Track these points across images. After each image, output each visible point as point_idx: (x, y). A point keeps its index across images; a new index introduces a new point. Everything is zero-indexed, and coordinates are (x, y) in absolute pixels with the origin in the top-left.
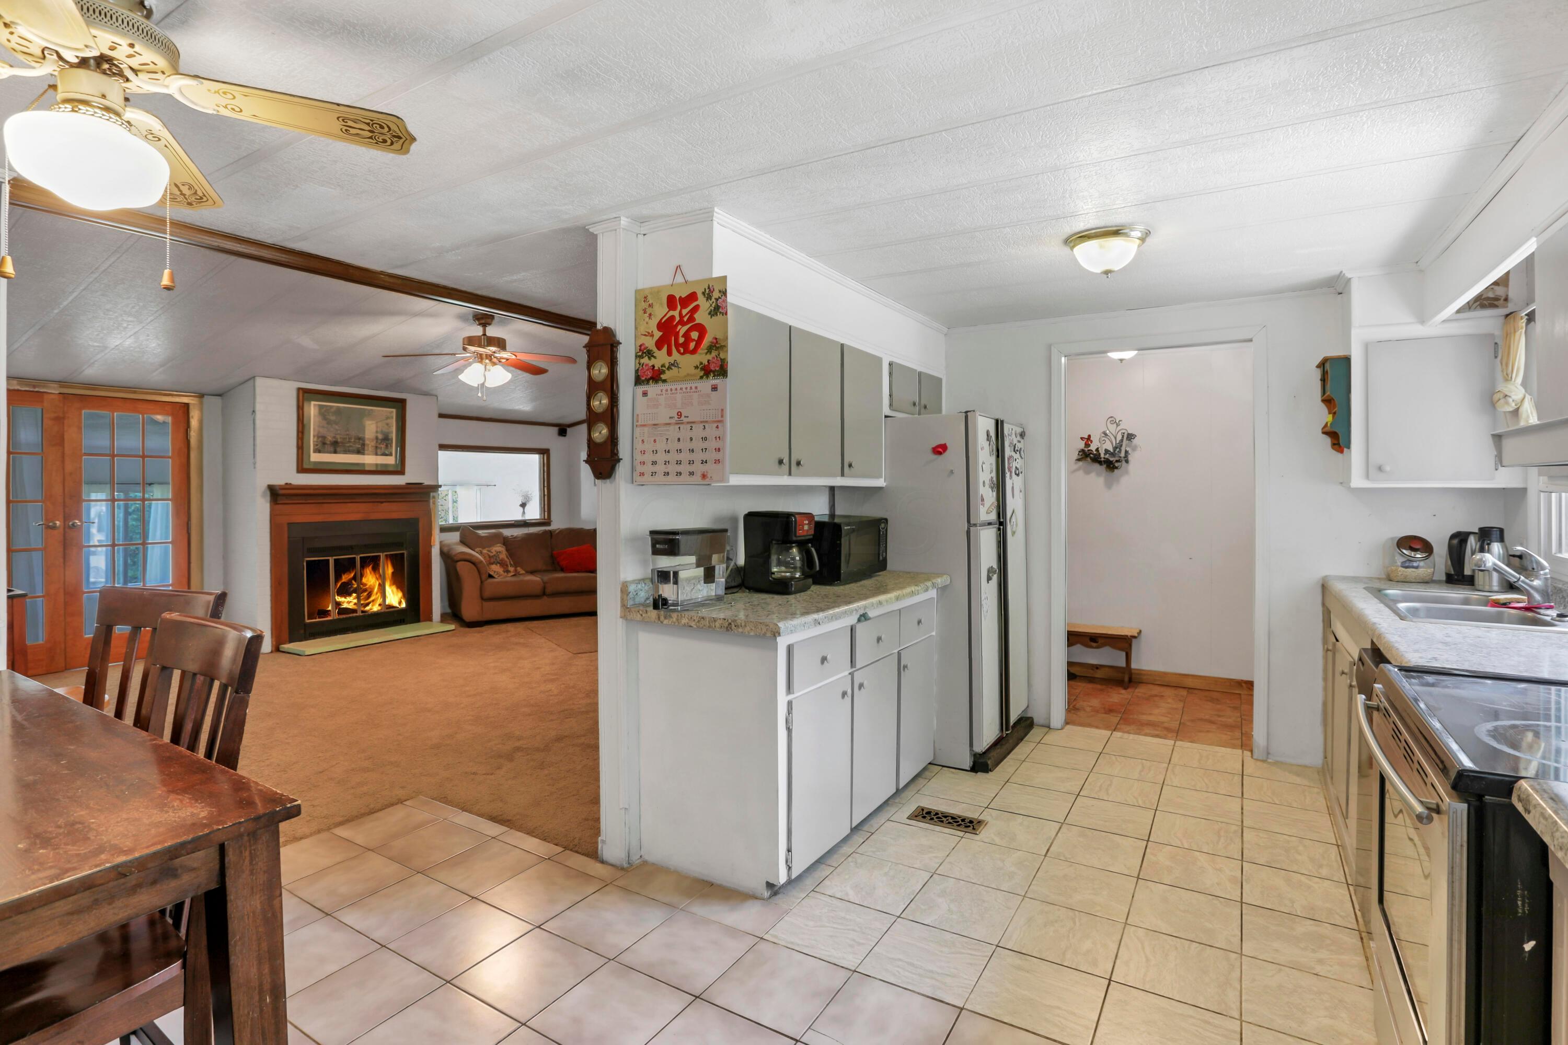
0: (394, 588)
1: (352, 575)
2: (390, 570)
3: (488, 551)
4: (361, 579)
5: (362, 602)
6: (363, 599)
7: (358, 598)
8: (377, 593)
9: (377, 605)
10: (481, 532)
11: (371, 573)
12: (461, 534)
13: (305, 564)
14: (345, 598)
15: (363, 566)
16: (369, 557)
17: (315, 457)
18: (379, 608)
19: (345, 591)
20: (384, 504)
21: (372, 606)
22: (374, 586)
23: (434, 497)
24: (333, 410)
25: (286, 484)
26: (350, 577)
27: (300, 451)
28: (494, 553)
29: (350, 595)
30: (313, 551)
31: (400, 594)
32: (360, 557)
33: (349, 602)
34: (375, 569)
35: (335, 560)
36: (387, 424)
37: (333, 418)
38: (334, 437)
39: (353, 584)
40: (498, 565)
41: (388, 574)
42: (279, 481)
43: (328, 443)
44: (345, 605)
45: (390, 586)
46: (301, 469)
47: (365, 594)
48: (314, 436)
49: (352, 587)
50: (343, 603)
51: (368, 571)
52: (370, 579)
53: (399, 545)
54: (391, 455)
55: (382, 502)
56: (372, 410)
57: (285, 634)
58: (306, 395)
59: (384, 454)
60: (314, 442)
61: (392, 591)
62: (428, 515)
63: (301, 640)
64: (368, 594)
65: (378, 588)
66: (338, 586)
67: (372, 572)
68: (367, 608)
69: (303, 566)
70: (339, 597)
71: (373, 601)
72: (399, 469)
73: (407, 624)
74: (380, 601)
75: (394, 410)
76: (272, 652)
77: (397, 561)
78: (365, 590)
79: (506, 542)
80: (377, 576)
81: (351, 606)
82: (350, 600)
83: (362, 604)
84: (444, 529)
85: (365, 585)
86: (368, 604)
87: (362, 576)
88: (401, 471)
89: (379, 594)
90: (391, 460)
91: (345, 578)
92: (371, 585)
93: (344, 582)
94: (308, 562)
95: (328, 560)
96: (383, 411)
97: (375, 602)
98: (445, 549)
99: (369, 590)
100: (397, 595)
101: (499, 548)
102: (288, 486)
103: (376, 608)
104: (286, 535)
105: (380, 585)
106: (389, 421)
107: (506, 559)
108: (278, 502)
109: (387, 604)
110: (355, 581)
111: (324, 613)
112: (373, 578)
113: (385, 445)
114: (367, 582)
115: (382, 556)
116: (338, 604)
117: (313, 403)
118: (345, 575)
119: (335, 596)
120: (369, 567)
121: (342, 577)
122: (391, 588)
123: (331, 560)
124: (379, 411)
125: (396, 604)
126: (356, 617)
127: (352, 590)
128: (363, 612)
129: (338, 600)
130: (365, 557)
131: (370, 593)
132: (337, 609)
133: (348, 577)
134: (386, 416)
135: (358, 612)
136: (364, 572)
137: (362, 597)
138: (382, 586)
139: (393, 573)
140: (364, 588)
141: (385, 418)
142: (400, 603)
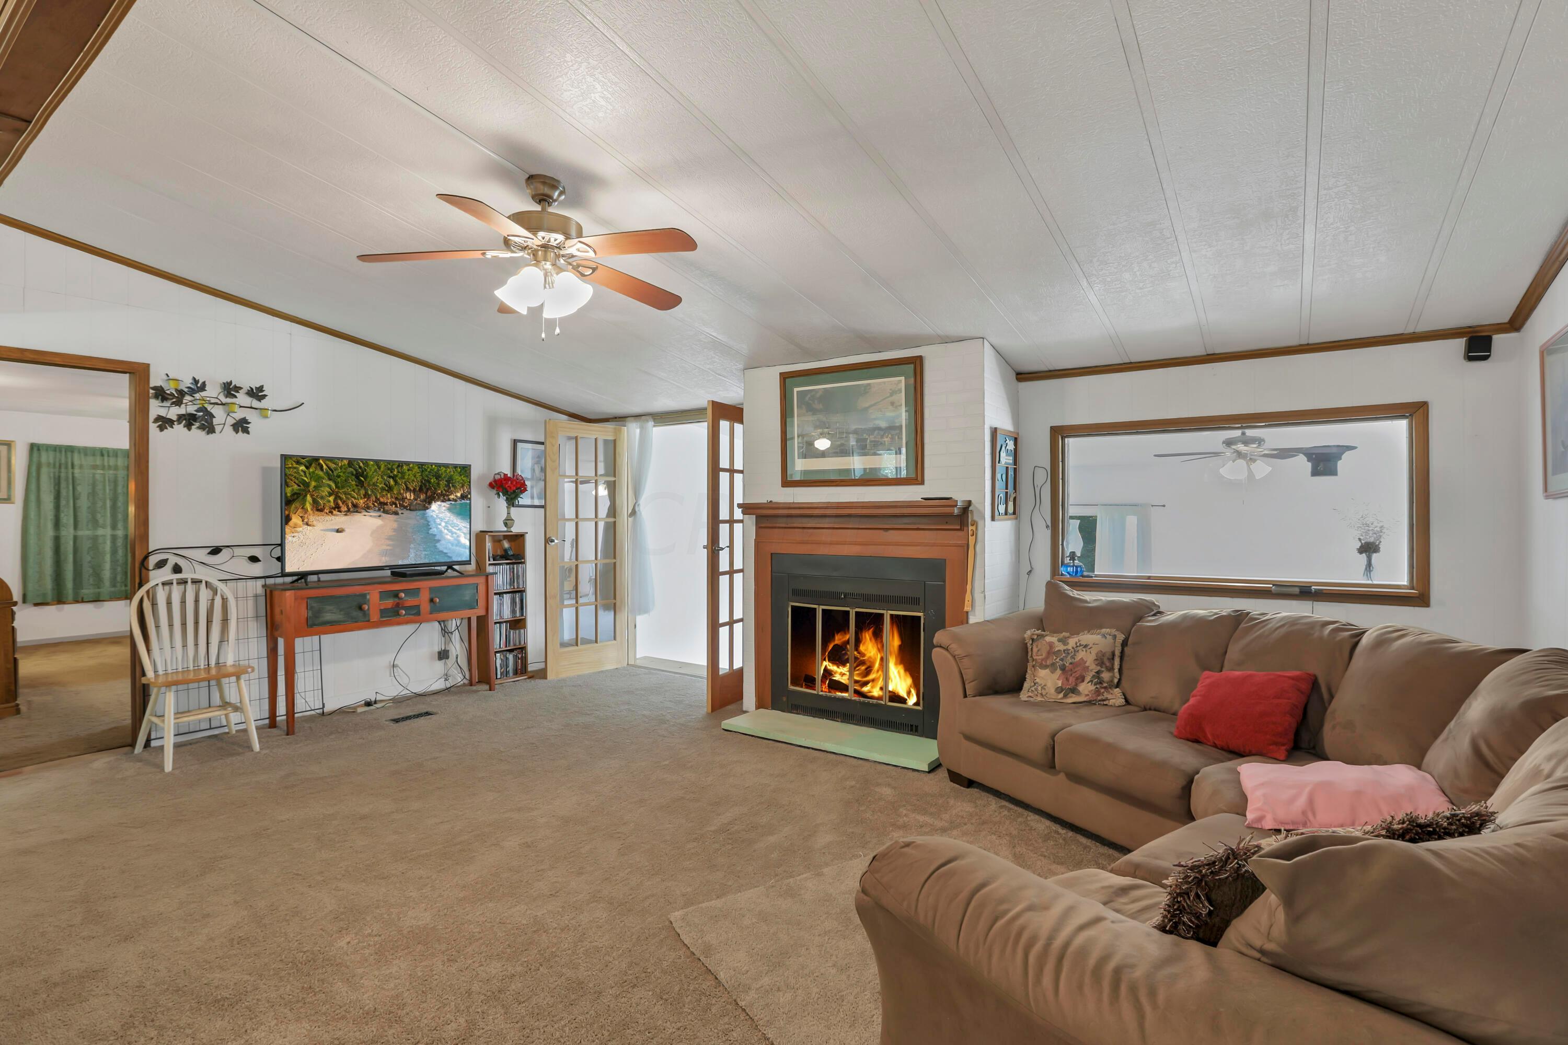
0: (901, 669)
1: (846, 637)
2: (896, 642)
4: (858, 646)
5: (857, 678)
6: (860, 673)
7: (854, 671)
8: (878, 671)
9: (878, 688)
11: (870, 639)
13: (790, 610)
14: (838, 667)
15: (860, 628)
16: (873, 613)
17: (802, 465)
18: (881, 693)
19: (838, 657)
21: (872, 687)
22: (875, 659)
24: (818, 395)
25: (769, 502)
26: (844, 639)
27: (783, 457)
29: (844, 665)
30: (798, 593)
31: (909, 681)
32: (856, 612)
33: (841, 673)
34: (878, 635)
35: (824, 611)
36: (894, 403)
37: (819, 406)
39: (848, 650)
41: (893, 646)
42: (761, 498)
44: (837, 677)
45: (896, 664)
46: (787, 483)
47: (863, 668)
48: (798, 436)
49: (846, 654)
50: (835, 673)
51: (867, 636)
52: (869, 649)
53: (913, 602)
54: (900, 452)
56: (869, 384)
57: (770, 698)
58: (791, 380)
60: (798, 443)
61: (899, 672)
63: (782, 711)
64: (866, 669)
65: (880, 664)
66: (828, 648)
67: (872, 639)
68: (865, 689)
69: (789, 612)
70: (830, 664)
71: (873, 680)
72: (916, 476)
73: (916, 735)
74: (880, 683)
75: (903, 379)
77: (905, 625)
78: (863, 663)
80: (879, 647)
81: (844, 680)
82: (843, 672)
83: (856, 682)
85: (863, 655)
86: (866, 684)
87: (858, 641)
88: (918, 479)
89: (880, 672)
91: (839, 639)
92: (870, 657)
93: (837, 645)
94: (793, 607)
95: (816, 609)
96: (884, 383)
97: (875, 683)
99: (868, 664)
100: (905, 680)
102: (771, 505)
103: (876, 692)
104: (770, 569)
105: (882, 659)
106: (895, 398)
108: (764, 526)
109: (891, 688)
110: (851, 647)
111: (810, 681)
112: (873, 647)
113: (890, 436)
114: (865, 650)
115: (887, 614)
116: (828, 673)
117: (796, 390)
118: (837, 634)
119: (825, 660)
120: (869, 629)
121: (834, 636)
122: (897, 668)
123: (820, 609)
124: (880, 384)
125: (903, 694)
126: (849, 698)
127: (847, 657)
128: (857, 692)
129: (829, 668)
130: (863, 612)
131: (869, 667)
132: (827, 679)
133: (841, 637)
134: (891, 390)
135: (851, 690)
136: (862, 635)
137: (858, 670)
138: (884, 662)
139: (900, 647)
140: (861, 658)
141: (889, 395)
142: (909, 693)
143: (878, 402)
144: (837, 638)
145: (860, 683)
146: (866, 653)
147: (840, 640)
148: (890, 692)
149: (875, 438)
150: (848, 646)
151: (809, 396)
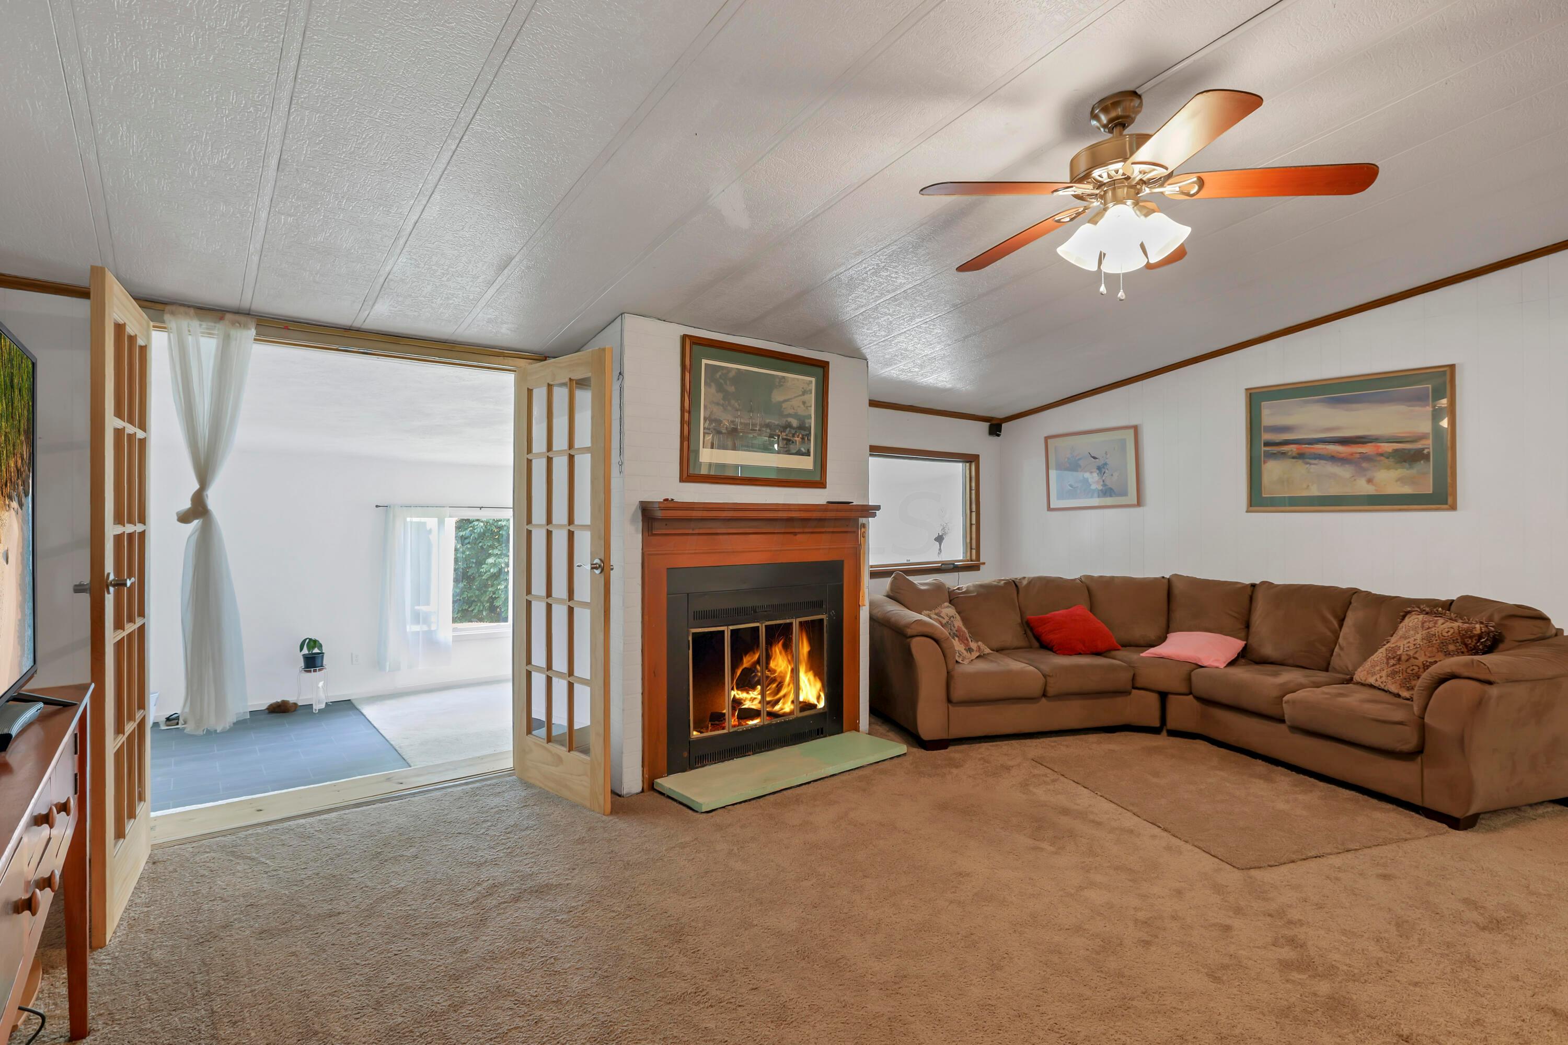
0: (811, 675)
1: (757, 656)
2: (805, 648)
3: (936, 614)
4: (768, 663)
5: (768, 699)
6: (770, 694)
7: (763, 694)
8: (789, 685)
9: (789, 703)
10: (917, 580)
11: (780, 653)
12: (892, 584)
13: (690, 638)
14: (748, 693)
15: (770, 643)
16: (781, 625)
17: (708, 456)
18: (792, 707)
19: (746, 683)
20: (799, 536)
21: (784, 704)
22: (786, 673)
23: (864, 526)
24: (731, 375)
25: (666, 500)
26: (752, 659)
27: (686, 443)
28: (947, 619)
29: (753, 687)
30: (703, 617)
31: (819, 685)
32: (766, 626)
33: (751, 699)
34: (787, 647)
35: (732, 631)
36: (804, 403)
37: (732, 389)
38: (733, 422)
39: (758, 671)
40: (957, 639)
41: (803, 654)
42: (656, 496)
43: (724, 431)
44: (747, 705)
45: (806, 672)
46: (689, 475)
47: (774, 686)
48: (705, 419)
49: (756, 675)
50: (745, 701)
51: (777, 650)
52: (780, 663)
53: (817, 606)
54: (808, 454)
55: (795, 534)
56: (784, 377)
57: (663, 762)
58: (695, 347)
59: (799, 453)
60: (704, 428)
61: (809, 680)
62: (857, 554)
63: (684, 771)
64: (777, 686)
65: (791, 677)
66: (738, 674)
67: (783, 652)
68: (777, 708)
69: (689, 641)
70: (739, 692)
71: (784, 696)
72: (818, 479)
73: (825, 736)
74: (792, 695)
75: (813, 380)
76: (643, 791)
77: (813, 630)
78: (773, 680)
79: (953, 598)
80: (789, 658)
81: (755, 705)
82: (754, 696)
83: (768, 703)
84: (874, 575)
85: (774, 671)
86: (777, 702)
87: (768, 658)
88: (821, 484)
89: (791, 685)
90: (806, 463)
91: (747, 662)
92: (781, 672)
93: (744, 668)
94: (694, 635)
95: (723, 632)
96: (798, 379)
97: (787, 697)
98: (878, 613)
99: (779, 680)
100: (814, 685)
101: (948, 611)
102: (668, 503)
103: (787, 706)
104: (665, 589)
105: (792, 670)
106: (806, 397)
107: (964, 629)
108: (654, 532)
109: (801, 699)
110: (760, 666)
111: (718, 719)
112: (783, 661)
113: (800, 436)
114: (776, 666)
115: (795, 623)
116: (737, 702)
117: (704, 362)
118: (745, 656)
119: (733, 689)
120: (778, 643)
121: (742, 659)
122: (807, 676)
123: (727, 630)
124: (794, 379)
125: (813, 700)
126: (762, 724)
127: (756, 679)
128: (770, 714)
129: (737, 696)
130: (772, 625)
131: (780, 683)
132: (736, 710)
133: (749, 659)
134: (803, 388)
135: (764, 714)
136: (772, 651)
137: (768, 690)
138: (795, 673)
139: (810, 653)
140: (772, 676)
141: (801, 393)
142: (818, 698)
143: (791, 399)
144: (745, 660)
145: (771, 703)
146: (776, 668)
147: (749, 661)
148: (801, 702)
149: (786, 435)
150: (758, 667)
151: (720, 373)
